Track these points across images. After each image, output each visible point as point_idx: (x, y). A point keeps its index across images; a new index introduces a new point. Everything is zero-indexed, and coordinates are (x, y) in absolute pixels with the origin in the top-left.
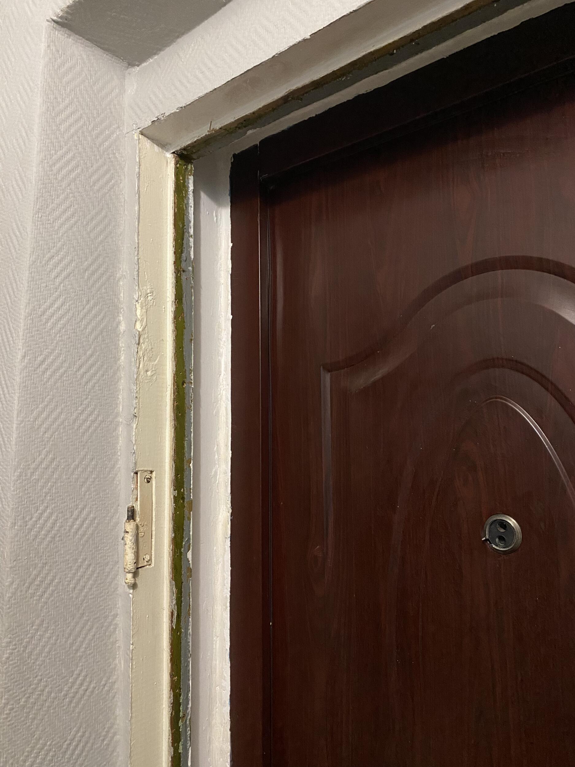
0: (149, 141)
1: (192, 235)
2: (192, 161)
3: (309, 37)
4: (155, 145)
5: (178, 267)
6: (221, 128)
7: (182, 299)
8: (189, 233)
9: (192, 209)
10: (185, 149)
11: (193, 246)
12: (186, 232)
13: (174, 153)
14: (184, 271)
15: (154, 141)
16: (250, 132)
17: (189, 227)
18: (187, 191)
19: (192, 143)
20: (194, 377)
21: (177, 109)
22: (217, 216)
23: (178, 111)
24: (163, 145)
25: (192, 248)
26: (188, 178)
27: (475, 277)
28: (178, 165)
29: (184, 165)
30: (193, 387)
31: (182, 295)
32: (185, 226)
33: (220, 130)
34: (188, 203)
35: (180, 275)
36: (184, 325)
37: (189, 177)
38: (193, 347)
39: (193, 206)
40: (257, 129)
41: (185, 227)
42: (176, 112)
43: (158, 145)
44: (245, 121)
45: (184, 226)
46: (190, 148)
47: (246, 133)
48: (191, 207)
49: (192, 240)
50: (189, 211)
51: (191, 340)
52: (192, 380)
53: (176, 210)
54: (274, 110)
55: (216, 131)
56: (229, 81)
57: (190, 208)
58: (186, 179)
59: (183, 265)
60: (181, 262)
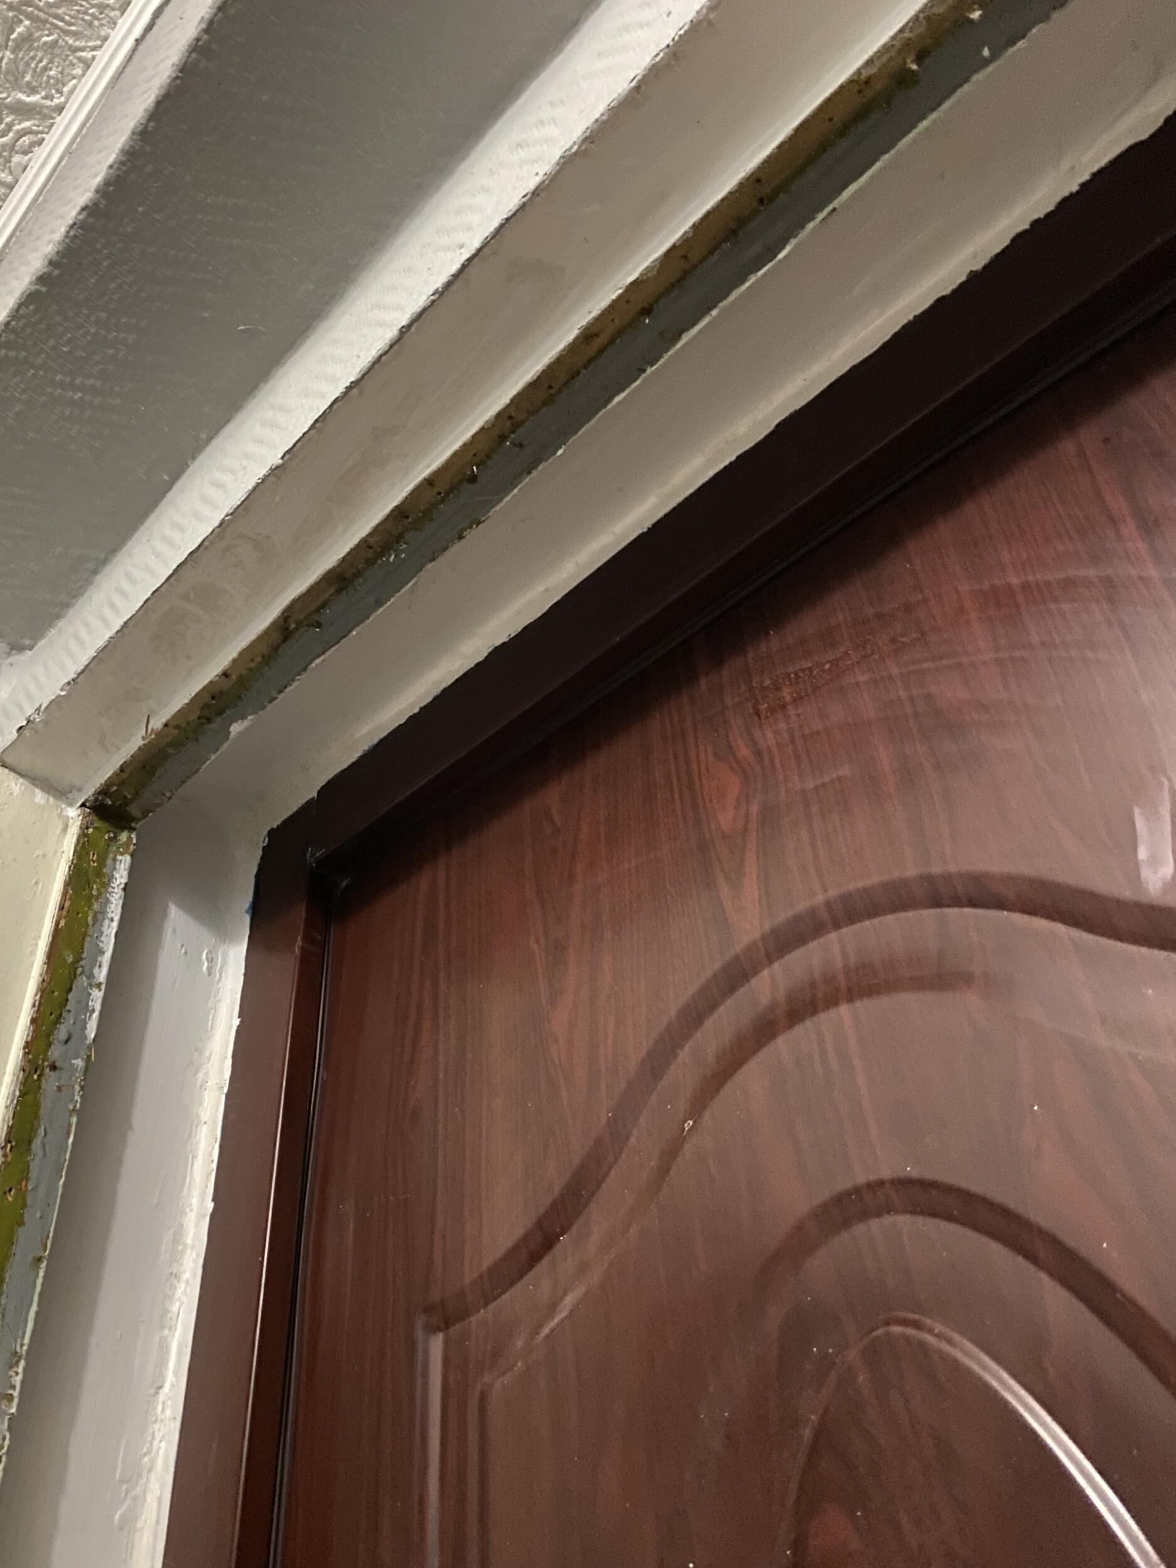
0: (21, 780)
1: (100, 984)
2: (133, 825)
3: (280, 461)
4: (37, 791)
5: (36, 1058)
6: (166, 725)
7: (30, 1142)
8: (91, 976)
9: (115, 925)
10: (104, 791)
11: (98, 1007)
12: (82, 973)
13: (83, 805)
14: (53, 1067)
15: (37, 783)
16: (236, 728)
17: (95, 962)
18: (106, 885)
19: (115, 774)
20: (23, 1382)
21: (62, 690)
22: (211, 961)
23: (63, 693)
24: (59, 791)
25: (96, 1015)
26: (115, 860)
27: (776, 965)
28: (90, 831)
29: (108, 832)
30: (13, 1410)
31: (33, 1130)
32: (82, 959)
33: (166, 728)
34: (103, 912)
35: (40, 1076)
36: (22, 1215)
37: (119, 857)
38: (39, 1281)
39: (117, 918)
40: (249, 718)
41: (82, 963)
42: (59, 696)
43: (42, 789)
44: (213, 698)
45: (78, 959)
46: (115, 788)
47: (229, 733)
48: (112, 920)
49: (97, 996)
50: (105, 929)
51: (39, 1260)
52: (13, 1387)
53: (62, 923)
54: (267, 659)
55: (159, 734)
56: (147, 600)
57: (106, 922)
58: (109, 862)
59: (56, 1053)
60: (49, 1045)
